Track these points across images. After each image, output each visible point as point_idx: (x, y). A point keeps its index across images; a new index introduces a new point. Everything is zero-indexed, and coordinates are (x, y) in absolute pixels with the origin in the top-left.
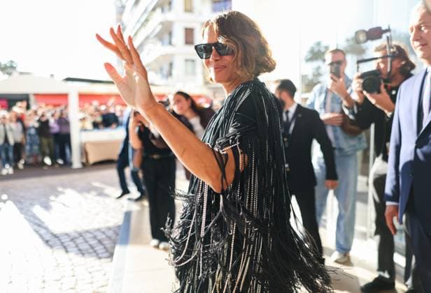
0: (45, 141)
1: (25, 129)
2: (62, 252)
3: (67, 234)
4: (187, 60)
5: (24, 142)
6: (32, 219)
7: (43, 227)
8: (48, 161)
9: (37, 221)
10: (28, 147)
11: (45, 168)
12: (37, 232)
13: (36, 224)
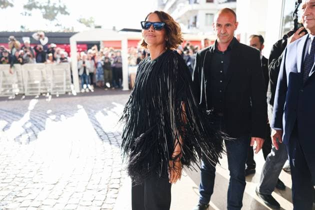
0: (107, 72)
1: (96, 65)
2: (108, 143)
3: (112, 133)
4: (207, 14)
5: (95, 73)
6: (94, 122)
7: (99, 127)
8: (108, 85)
9: (96, 123)
10: (97, 76)
11: (106, 89)
12: (95, 130)
13: (96, 125)
